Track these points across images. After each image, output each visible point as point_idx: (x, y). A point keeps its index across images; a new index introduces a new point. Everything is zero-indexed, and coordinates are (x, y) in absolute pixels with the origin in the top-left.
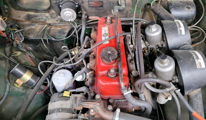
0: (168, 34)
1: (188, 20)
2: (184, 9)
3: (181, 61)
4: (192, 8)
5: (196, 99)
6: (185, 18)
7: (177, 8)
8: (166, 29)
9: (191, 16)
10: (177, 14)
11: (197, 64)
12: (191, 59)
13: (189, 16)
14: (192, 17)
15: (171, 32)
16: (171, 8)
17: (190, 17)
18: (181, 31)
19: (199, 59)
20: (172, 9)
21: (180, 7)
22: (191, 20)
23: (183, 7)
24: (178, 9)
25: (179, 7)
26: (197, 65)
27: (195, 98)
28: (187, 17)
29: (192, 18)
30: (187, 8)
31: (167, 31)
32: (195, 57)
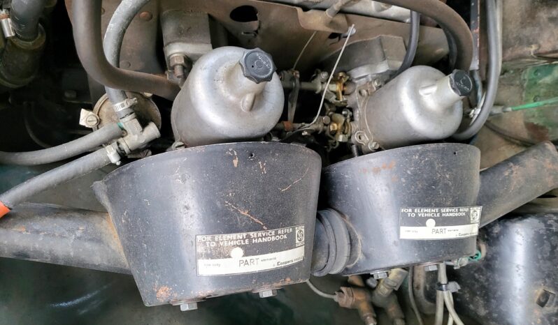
0: (405, 155)
1: (484, 300)
2: (540, 282)
3: (236, 162)
4: (542, 319)
5: (79, 233)
6: (495, 283)
7: (547, 248)
8: (433, 151)
9: (500, 312)
10: (512, 249)
11: (217, 237)
12: (246, 213)
13: (500, 300)
14: (495, 315)
15: (415, 174)
16: (545, 222)
17: (497, 306)
18: (421, 222)
19: (246, 254)
20: (542, 226)
21: (549, 264)
22: (482, 312)
23: (549, 276)
24: (541, 252)
25: (550, 259)
26: (213, 240)
27: (85, 232)
28: (499, 293)
29: (490, 313)
30: (546, 295)
31: (422, 154)
32: (257, 237)
